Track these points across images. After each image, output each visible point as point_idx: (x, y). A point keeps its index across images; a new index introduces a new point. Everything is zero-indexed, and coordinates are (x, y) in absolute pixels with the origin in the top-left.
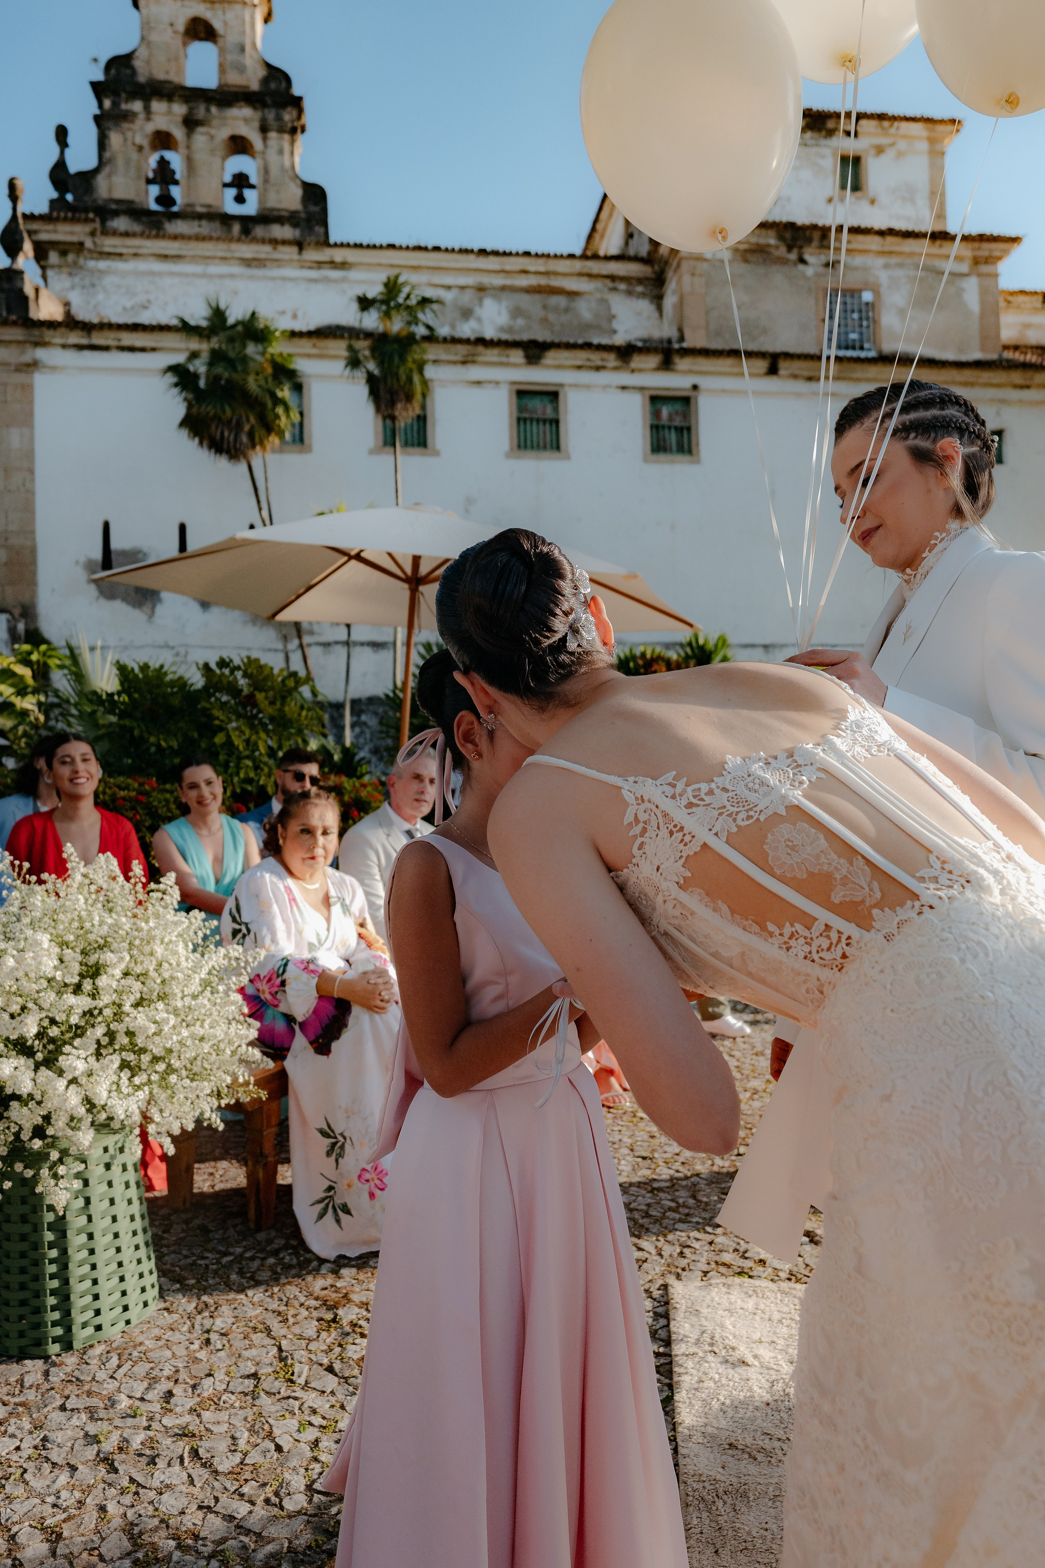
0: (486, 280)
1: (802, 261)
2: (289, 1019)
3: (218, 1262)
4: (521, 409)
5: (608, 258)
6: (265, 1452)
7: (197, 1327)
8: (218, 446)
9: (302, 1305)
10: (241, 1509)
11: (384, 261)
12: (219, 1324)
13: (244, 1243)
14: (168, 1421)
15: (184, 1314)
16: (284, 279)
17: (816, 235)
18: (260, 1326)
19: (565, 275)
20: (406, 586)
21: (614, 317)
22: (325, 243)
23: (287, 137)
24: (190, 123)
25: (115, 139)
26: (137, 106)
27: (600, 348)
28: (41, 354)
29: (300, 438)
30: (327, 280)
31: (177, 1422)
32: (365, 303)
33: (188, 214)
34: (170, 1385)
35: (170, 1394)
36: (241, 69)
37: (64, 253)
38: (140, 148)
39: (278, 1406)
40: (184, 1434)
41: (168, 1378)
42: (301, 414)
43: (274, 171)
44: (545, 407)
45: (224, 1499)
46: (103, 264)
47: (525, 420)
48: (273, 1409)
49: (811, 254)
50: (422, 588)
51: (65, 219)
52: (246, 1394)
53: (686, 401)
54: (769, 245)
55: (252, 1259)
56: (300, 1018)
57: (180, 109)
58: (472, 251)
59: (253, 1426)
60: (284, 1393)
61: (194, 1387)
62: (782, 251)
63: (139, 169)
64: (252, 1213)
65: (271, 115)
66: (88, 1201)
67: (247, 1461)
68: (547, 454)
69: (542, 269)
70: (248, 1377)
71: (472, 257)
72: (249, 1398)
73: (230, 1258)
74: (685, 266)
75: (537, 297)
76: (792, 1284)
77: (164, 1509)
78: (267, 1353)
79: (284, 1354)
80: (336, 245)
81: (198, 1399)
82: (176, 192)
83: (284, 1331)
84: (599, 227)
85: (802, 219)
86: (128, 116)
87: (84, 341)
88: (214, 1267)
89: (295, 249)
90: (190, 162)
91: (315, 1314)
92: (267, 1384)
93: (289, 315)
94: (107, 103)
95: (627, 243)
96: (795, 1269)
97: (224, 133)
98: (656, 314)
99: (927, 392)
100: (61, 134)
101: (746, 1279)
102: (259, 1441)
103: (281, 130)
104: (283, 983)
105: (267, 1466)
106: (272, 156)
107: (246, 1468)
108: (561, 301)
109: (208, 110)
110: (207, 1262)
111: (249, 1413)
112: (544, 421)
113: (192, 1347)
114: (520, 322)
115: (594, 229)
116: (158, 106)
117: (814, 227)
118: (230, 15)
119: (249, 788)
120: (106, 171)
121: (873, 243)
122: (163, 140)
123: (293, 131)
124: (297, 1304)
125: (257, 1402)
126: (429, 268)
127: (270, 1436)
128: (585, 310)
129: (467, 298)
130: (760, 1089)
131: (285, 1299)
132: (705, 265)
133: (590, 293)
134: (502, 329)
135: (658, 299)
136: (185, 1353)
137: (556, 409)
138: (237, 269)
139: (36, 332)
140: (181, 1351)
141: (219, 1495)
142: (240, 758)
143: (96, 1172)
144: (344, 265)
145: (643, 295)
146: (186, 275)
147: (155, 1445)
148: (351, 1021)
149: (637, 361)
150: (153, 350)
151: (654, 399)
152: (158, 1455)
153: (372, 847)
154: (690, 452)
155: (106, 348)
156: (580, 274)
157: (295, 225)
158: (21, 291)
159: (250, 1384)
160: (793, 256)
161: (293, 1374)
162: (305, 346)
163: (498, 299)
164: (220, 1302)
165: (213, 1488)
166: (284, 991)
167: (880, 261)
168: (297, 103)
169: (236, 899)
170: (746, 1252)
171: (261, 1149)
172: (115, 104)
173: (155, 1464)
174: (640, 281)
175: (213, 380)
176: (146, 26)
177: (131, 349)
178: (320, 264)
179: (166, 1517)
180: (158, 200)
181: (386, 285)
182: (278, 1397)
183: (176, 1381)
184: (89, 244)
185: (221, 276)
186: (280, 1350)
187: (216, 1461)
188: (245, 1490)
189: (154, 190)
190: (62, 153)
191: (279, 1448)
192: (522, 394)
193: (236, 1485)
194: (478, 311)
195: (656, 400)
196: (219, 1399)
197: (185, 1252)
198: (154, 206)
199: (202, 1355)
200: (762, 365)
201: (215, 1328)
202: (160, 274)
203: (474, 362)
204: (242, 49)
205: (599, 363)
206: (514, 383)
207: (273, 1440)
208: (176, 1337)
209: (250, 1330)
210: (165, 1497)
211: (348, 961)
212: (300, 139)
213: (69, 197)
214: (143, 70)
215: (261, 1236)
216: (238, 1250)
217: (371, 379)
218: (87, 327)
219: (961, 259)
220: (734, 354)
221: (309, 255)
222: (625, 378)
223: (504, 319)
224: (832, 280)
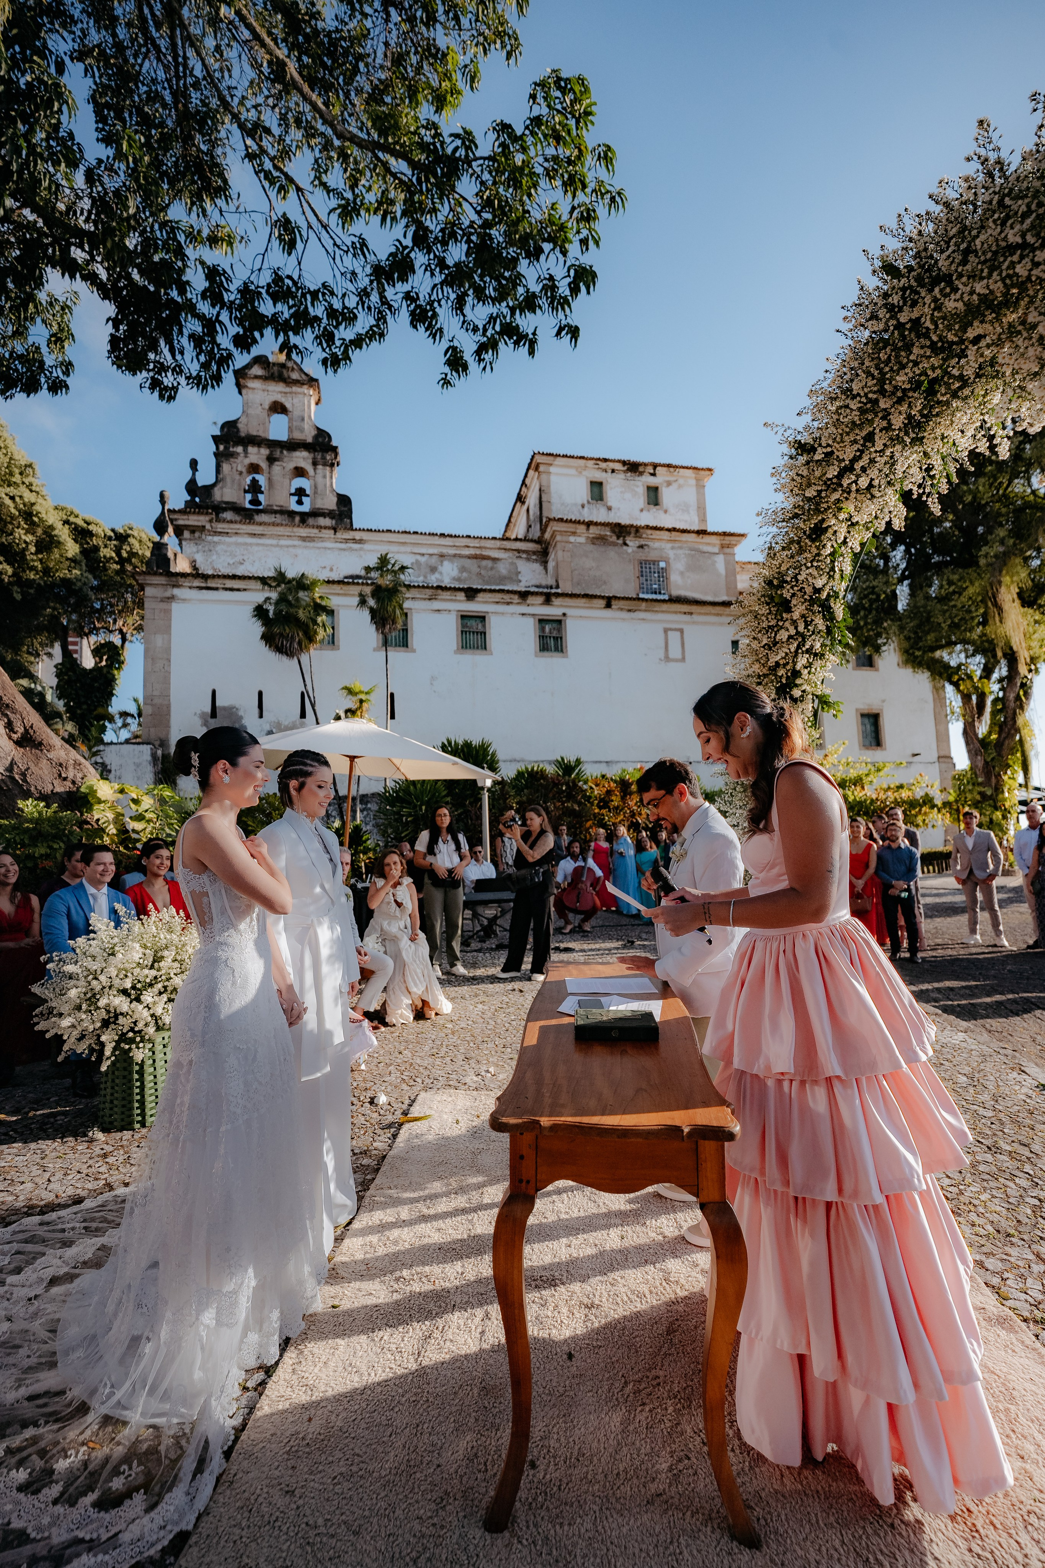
0: (445, 551)
1: (625, 544)
4: (463, 626)
5: (516, 539)
8: (280, 650)
11: (381, 541)
16: (325, 548)
17: (633, 530)
19: (491, 549)
21: (519, 574)
22: (351, 528)
23: (328, 468)
24: (271, 460)
25: (226, 467)
26: (240, 449)
27: (508, 592)
28: (176, 591)
29: (332, 641)
30: (351, 549)
32: (368, 568)
33: (268, 511)
36: (302, 430)
37: (193, 532)
38: (241, 473)
42: (333, 628)
43: (320, 488)
44: (477, 625)
46: (216, 539)
47: (466, 632)
49: (632, 539)
51: (194, 513)
53: (559, 622)
54: (607, 535)
57: (265, 452)
58: (437, 535)
62: (614, 538)
63: (239, 485)
65: (319, 456)
66: (154, 1061)
68: (479, 651)
69: (477, 545)
71: (436, 538)
74: (559, 545)
75: (475, 561)
80: (358, 529)
82: (261, 497)
84: (512, 521)
85: (625, 521)
86: (233, 455)
87: (203, 585)
89: (332, 532)
90: (270, 480)
93: (326, 571)
94: (222, 447)
95: (528, 530)
97: (291, 466)
98: (544, 571)
100: (194, 464)
103: (325, 465)
106: (319, 479)
108: (489, 563)
109: (281, 452)
112: (477, 633)
114: (465, 575)
115: (509, 521)
116: (250, 449)
117: (632, 526)
118: (295, 401)
120: (221, 485)
121: (665, 535)
122: (254, 468)
123: (332, 465)
126: (411, 544)
128: (503, 569)
129: (434, 561)
132: (570, 545)
133: (505, 559)
134: (454, 579)
135: (545, 563)
137: (484, 626)
138: (297, 542)
139: (174, 579)
143: (159, 1048)
144: (361, 541)
145: (536, 561)
146: (267, 545)
149: (531, 600)
150: (245, 590)
151: (540, 621)
154: (562, 651)
155: (216, 589)
156: (500, 549)
157: (332, 518)
158: (166, 555)
160: (620, 541)
162: (337, 588)
163: (452, 562)
167: (669, 545)
168: (334, 449)
172: (226, 448)
174: (534, 553)
175: (277, 613)
176: (246, 405)
177: (232, 590)
178: (347, 541)
180: (251, 502)
181: (380, 560)
184: (208, 527)
185: (288, 546)
189: (249, 497)
190: (194, 474)
192: (464, 617)
194: (439, 569)
195: (542, 622)
198: (248, 506)
200: (602, 603)
202: (251, 544)
203: (435, 599)
204: (303, 419)
205: (508, 601)
206: (459, 611)
212: (336, 469)
213: (197, 500)
214: (244, 429)
217: (372, 610)
218: (205, 577)
219: (714, 545)
220: (586, 596)
221: (341, 535)
222: (524, 609)
223: (455, 573)
224: (642, 555)
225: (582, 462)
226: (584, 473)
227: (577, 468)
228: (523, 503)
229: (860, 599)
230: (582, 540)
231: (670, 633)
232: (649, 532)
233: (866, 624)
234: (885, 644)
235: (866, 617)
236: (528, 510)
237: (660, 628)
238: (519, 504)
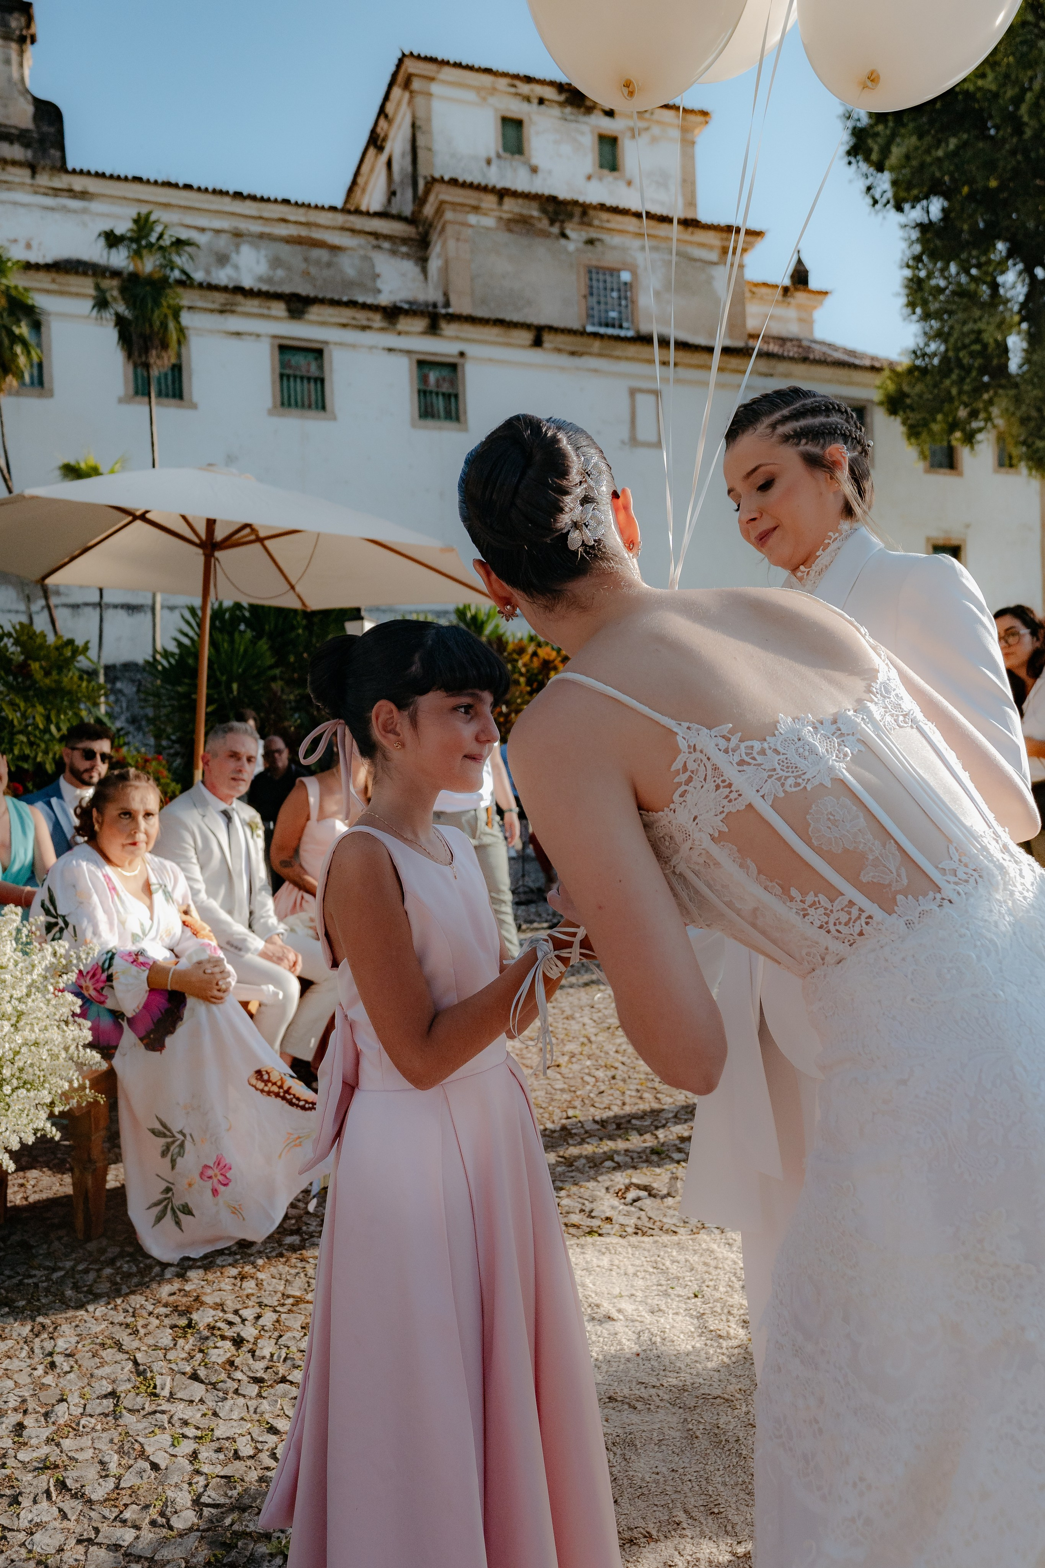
0: (243, 225)
1: (564, 235)
2: (117, 1015)
3: (48, 1279)
4: (284, 364)
5: (371, 214)
6: (140, 1473)
7: (37, 1351)
9: (150, 1314)
10: (127, 1536)
11: (130, 195)
12: (61, 1345)
13: (74, 1256)
14: (24, 1455)
15: (19, 1339)
16: (15, 203)
17: (577, 211)
18: (109, 1342)
19: (327, 228)
20: (200, 551)
21: (378, 276)
22: (63, 168)
23: (14, 46)
27: (365, 306)
29: (40, 381)
30: (66, 209)
31: (35, 1455)
32: (112, 240)
34: (19, 1417)
35: (20, 1427)
39: (145, 1423)
40: (45, 1466)
41: (15, 1410)
42: (41, 352)
44: (309, 364)
45: (104, 1528)
47: (288, 377)
48: (140, 1426)
49: (573, 230)
50: (217, 554)
52: (106, 1415)
53: (453, 367)
54: (532, 217)
55: (86, 1271)
56: (129, 1014)
58: (227, 193)
59: (122, 1447)
60: (148, 1408)
61: (46, 1415)
62: (544, 224)
64: (79, 1223)
67: (122, 1485)
68: (312, 413)
69: (303, 219)
70: (105, 1396)
71: (227, 200)
72: (110, 1418)
73: (62, 1273)
74: (449, 230)
75: (298, 248)
76: (639, 1238)
77: (39, 1550)
78: (122, 1369)
79: (141, 1368)
80: (74, 172)
81: (54, 1428)
83: (136, 1344)
84: (361, 180)
85: (563, 194)
88: (45, 1284)
89: (27, 172)
91: (167, 1322)
92: (128, 1401)
93: (22, 244)
95: (389, 201)
96: (639, 1223)
98: (421, 277)
99: (813, 400)
101: (596, 1237)
102: (131, 1462)
103: (7, 38)
104: (110, 978)
105: (146, 1486)
107: (123, 1492)
108: (323, 255)
110: (35, 1280)
111: (115, 1434)
112: (309, 379)
113: (36, 1373)
114: (280, 273)
115: (354, 183)
117: (575, 203)
119: (26, 766)
121: (630, 223)
123: (22, 40)
124: (146, 1315)
125: (121, 1422)
126: (180, 207)
127: (142, 1454)
128: (348, 266)
129: (223, 242)
130: (576, 1052)
131: (131, 1310)
132: (470, 231)
133: (352, 249)
134: (261, 279)
135: (423, 261)
136: (29, 1380)
137: (321, 367)
140: (23, 1379)
141: (99, 1525)
142: (12, 734)
144: (84, 195)
145: (407, 256)
147: (15, 1483)
148: (186, 1013)
149: (404, 323)
151: (421, 363)
152: (20, 1494)
153: (187, 829)
154: (458, 419)
156: (343, 229)
157: (27, 145)
159: (109, 1403)
160: (555, 230)
161: (155, 1387)
162: (43, 280)
163: (257, 248)
164: (59, 1321)
165: (90, 1519)
166: (112, 987)
167: (636, 243)
168: (26, 9)
169: (49, 889)
170: (591, 1211)
171: (89, 1154)
173: (19, 1504)
174: (405, 241)
178: (56, 192)
179: (43, 1558)
181: (136, 221)
182: (142, 1413)
183: (25, 1412)
186: (136, 1363)
187: (87, 1490)
188: (127, 1515)
191: (155, 1467)
192: (285, 349)
193: (116, 1512)
194: (234, 256)
195: (423, 364)
196: (78, 1424)
197: (7, 1272)
199: (49, 1380)
200: (527, 337)
201: (58, 1350)
203: (233, 312)
205: (365, 323)
206: (275, 337)
207: (147, 1459)
208: (15, 1364)
209: (98, 1347)
210: (37, 1537)
211: (172, 950)
212: (30, 51)
215: (92, 1246)
216: (69, 1264)
217: (120, 321)
219: (710, 248)
220: (500, 323)
221: (43, 180)
222: (391, 340)
223: (262, 268)
224: (592, 257)
225: (487, 79)
226: (492, 100)
227: (478, 89)
228: (380, 149)
229: (957, 350)
230: (489, 222)
231: (640, 397)
232: (605, 216)
233: (960, 392)
234: (980, 430)
235: (961, 380)
236: (389, 164)
237: (621, 387)
238: (372, 151)
